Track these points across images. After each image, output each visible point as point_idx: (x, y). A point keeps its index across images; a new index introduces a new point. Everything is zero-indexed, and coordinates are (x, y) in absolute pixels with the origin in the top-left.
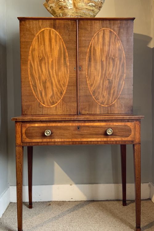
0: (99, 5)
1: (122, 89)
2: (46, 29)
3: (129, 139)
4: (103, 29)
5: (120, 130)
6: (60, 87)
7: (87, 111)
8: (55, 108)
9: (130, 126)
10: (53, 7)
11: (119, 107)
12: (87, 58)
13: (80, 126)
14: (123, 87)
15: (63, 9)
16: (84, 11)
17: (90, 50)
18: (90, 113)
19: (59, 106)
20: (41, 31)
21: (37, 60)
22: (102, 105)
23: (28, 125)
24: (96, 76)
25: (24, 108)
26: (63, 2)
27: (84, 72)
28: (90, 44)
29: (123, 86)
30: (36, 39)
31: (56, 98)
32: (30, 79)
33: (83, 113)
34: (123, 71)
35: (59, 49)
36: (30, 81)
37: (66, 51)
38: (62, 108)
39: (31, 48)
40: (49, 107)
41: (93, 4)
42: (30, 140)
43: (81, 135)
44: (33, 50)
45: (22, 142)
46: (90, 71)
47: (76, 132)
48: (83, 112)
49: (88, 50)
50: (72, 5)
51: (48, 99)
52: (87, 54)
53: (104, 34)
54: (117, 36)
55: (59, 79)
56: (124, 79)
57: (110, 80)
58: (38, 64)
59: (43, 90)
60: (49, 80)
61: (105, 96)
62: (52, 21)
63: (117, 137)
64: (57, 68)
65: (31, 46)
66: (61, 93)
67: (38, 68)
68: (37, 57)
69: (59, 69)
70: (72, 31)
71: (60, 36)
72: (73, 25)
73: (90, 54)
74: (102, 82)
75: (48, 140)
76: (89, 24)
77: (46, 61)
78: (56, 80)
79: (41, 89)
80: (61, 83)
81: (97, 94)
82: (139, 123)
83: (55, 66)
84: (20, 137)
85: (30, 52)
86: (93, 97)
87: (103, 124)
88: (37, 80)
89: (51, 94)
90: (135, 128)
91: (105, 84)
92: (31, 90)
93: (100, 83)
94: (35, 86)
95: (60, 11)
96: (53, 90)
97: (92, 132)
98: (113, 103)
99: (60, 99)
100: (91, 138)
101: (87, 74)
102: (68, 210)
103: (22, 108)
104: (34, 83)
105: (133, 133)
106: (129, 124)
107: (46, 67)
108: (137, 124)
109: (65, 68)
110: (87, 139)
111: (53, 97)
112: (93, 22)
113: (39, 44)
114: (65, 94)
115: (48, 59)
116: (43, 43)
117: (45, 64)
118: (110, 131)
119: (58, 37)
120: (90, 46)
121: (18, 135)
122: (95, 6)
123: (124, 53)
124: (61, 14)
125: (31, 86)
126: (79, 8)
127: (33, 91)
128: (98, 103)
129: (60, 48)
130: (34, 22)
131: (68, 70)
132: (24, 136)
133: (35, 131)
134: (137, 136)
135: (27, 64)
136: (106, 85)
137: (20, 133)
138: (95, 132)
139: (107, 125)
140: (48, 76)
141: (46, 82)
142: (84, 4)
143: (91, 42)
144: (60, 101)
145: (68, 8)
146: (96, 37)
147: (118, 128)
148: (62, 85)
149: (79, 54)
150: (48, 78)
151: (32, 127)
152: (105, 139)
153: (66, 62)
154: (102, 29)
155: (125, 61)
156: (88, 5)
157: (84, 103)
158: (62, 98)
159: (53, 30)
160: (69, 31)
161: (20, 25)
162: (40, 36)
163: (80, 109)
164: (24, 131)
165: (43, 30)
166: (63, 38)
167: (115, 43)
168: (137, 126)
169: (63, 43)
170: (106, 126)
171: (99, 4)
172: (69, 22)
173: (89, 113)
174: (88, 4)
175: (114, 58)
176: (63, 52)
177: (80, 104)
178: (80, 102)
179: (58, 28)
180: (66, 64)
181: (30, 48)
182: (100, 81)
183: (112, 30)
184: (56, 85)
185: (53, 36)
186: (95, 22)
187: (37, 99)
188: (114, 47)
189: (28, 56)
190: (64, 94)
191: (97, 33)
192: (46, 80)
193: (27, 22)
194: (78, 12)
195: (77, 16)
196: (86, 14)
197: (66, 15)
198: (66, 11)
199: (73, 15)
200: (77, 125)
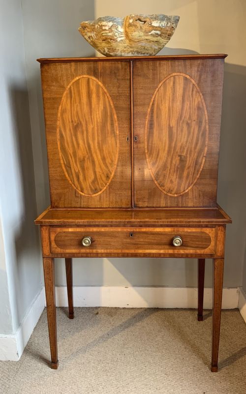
0: (169, 32)
1: (201, 170)
2: (83, 77)
3: (207, 251)
4: (174, 74)
5: (193, 239)
6: (105, 168)
7: (146, 203)
8: (98, 198)
9: (210, 233)
10: (93, 38)
11: (196, 197)
12: (147, 122)
13: (133, 231)
14: (202, 167)
15: (109, 42)
16: (143, 44)
17: (152, 110)
18: (151, 205)
19: (105, 195)
20: (73, 81)
21: (69, 126)
22: (169, 194)
23: (59, 230)
24: (160, 151)
25: (54, 198)
26: (108, 32)
27: (141, 145)
28: (152, 99)
29: (202, 165)
30: (67, 94)
31: (99, 184)
32: (60, 155)
33: (140, 206)
34: (204, 142)
35: (102, 108)
36: (61, 158)
37: (114, 112)
38: (110, 198)
39: (60, 107)
40: (89, 196)
41: (159, 32)
42: (62, 250)
43: (135, 244)
44: (64, 112)
45: (51, 252)
46: (152, 143)
47: (128, 240)
48: (141, 204)
49: (149, 110)
50: (123, 36)
51: (88, 184)
52: (147, 117)
53: (174, 83)
54: (196, 85)
55: (104, 156)
56: (205, 155)
57: (183, 157)
58: (71, 134)
59: (81, 171)
60: (88, 158)
61: (174, 180)
62: (92, 65)
63: (188, 248)
64: (100, 139)
65: (59, 105)
66: (108, 177)
67: (72, 139)
68: (69, 122)
69: (104, 140)
70: (123, 79)
71: (104, 88)
72: (125, 69)
73: (152, 117)
74: (169, 160)
75: (88, 251)
76: (150, 68)
77: (84, 128)
78: (100, 157)
79: (77, 171)
80: (107, 162)
81: (161, 178)
82: (223, 229)
83: (98, 136)
84: (48, 246)
85: (59, 115)
86: (156, 182)
87: (168, 230)
88: (71, 158)
89: (93, 177)
90: (216, 236)
91: (174, 162)
92: (64, 173)
93: (167, 161)
94: (68, 166)
95: (104, 44)
96: (95, 172)
97: (151, 241)
98: (186, 191)
99: (106, 184)
100: (150, 249)
101: (146, 147)
102: (121, 325)
103: (51, 198)
104: (66, 161)
105: (213, 243)
106: (207, 231)
107: (83, 137)
108: (220, 231)
109: (113, 139)
110: (143, 251)
111: (96, 182)
112: (158, 62)
113: (72, 102)
114: (113, 178)
115: (86, 125)
116: (78, 101)
117: (82, 133)
118: (178, 241)
119: (101, 89)
120: (151, 104)
121: (46, 243)
122: (160, 35)
123: (206, 113)
124: (106, 49)
125: (63, 165)
126: (135, 39)
127: (66, 173)
128: (163, 191)
129: (104, 108)
130: (64, 66)
131: (118, 142)
132: (53, 244)
133: (69, 238)
134: (220, 247)
135: (56, 133)
136: (175, 165)
137: (47, 241)
138: (156, 241)
139: (174, 231)
140: (87, 152)
141: (84, 160)
142: (142, 34)
143: (153, 97)
144: (105, 188)
145: (117, 41)
146: (162, 88)
147: (190, 235)
148: (108, 165)
149: (135, 116)
150: (88, 154)
151: (64, 232)
152: (171, 251)
153: (113, 130)
154: (171, 75)
155: (207, 127)
156: (150, 34)
157: (141, 190)
158: (108, 184)
159: (94, 78)
160: (118, 79)
161: (42, 71)
162: (74, 89)
163: (135, 200)
164: (53, 238)
165: (77, 78)
166: (110, 91)
167: (192, 96)
168: (220, 234)
169: (110, 98)
171: (167, 31)
172: (119, 65)
173: (149, 206)
174: (150, 32)
175: (189, 122)
176: (109, 114)
177: (135, 192)
178: (135, 190)
179: (101, 75)
180: (114, 133)
181: (58, 108)
182: (167, 158)
183: (188, 77)
184: (99, 164)
185: (93, 87)
186: (160, 64)
187: (73, 185)
188: (190, 104)
189: (56, 120)
190: (111, 178)
191: (163, 81)
192: (84, 157)
193: (52, 66)
194: (133, 45)
195: (131, 51)
196: (146, 48)
197: (114, 50)
198: (114, 44)
199: (124, 51)
200: (129, 231)
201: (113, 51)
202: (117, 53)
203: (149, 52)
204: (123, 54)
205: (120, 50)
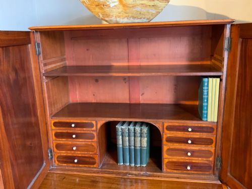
15: (102, 8)
16: (139, 9)
50: (116, 1)
95: (97, 10)
124: (100, 14)
126: (129, 4)
145: (109, 7)
194: (128, 11)
195: (126, 17)
196: (142, 13)
197: (108, 16)
198: (107, 10)
199: (119, 17)
202: (112, 19)
203: (146, 16)
204: (118, 19)
205: (114, 16)
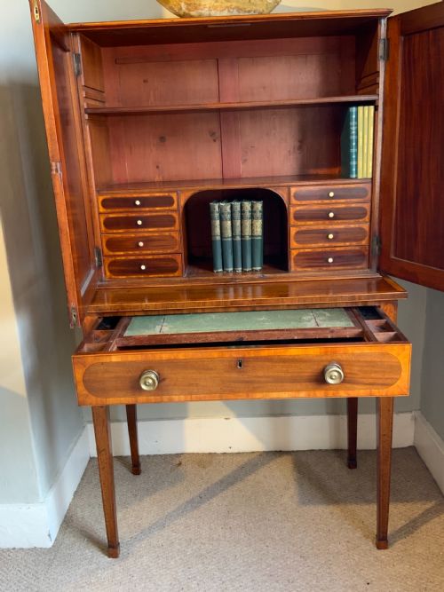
3: (392, 390)
5: (366, 369)
9: (399, 354)
13: (243, 358)
42: (99, 399)
43: (247, 382)
47: (234, 375)
63: (356, 386)
87: (313, 351)
97: (280, 374)
100: (277, 391)
106: (395, 350)
110: (264, 394)
118: (336, 374)
132: (81, 387)
138: (289, 375)
139: (326, 353)
147: (359, 361)
151: (102, 363)
152: (320, 394)
164: (79, 375)
170: (324, 358)
195: (227, 7)
196: (252, 1)
197: (197, 6)
199: (215, 8)
200: (235, 356)
201: (196, 8)
202: (203, 12)
203: (258, 8)
204: (213, 12)
205: (208, 6)
